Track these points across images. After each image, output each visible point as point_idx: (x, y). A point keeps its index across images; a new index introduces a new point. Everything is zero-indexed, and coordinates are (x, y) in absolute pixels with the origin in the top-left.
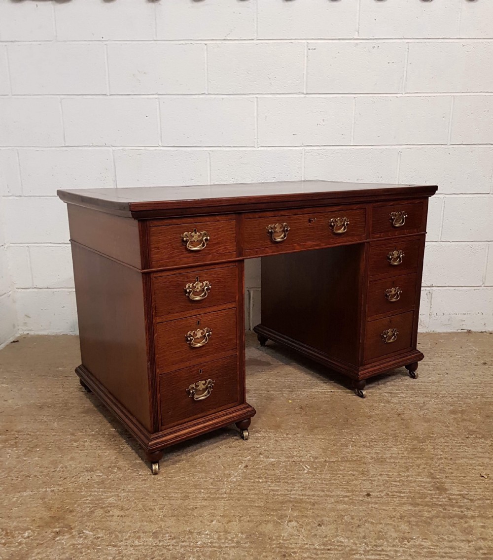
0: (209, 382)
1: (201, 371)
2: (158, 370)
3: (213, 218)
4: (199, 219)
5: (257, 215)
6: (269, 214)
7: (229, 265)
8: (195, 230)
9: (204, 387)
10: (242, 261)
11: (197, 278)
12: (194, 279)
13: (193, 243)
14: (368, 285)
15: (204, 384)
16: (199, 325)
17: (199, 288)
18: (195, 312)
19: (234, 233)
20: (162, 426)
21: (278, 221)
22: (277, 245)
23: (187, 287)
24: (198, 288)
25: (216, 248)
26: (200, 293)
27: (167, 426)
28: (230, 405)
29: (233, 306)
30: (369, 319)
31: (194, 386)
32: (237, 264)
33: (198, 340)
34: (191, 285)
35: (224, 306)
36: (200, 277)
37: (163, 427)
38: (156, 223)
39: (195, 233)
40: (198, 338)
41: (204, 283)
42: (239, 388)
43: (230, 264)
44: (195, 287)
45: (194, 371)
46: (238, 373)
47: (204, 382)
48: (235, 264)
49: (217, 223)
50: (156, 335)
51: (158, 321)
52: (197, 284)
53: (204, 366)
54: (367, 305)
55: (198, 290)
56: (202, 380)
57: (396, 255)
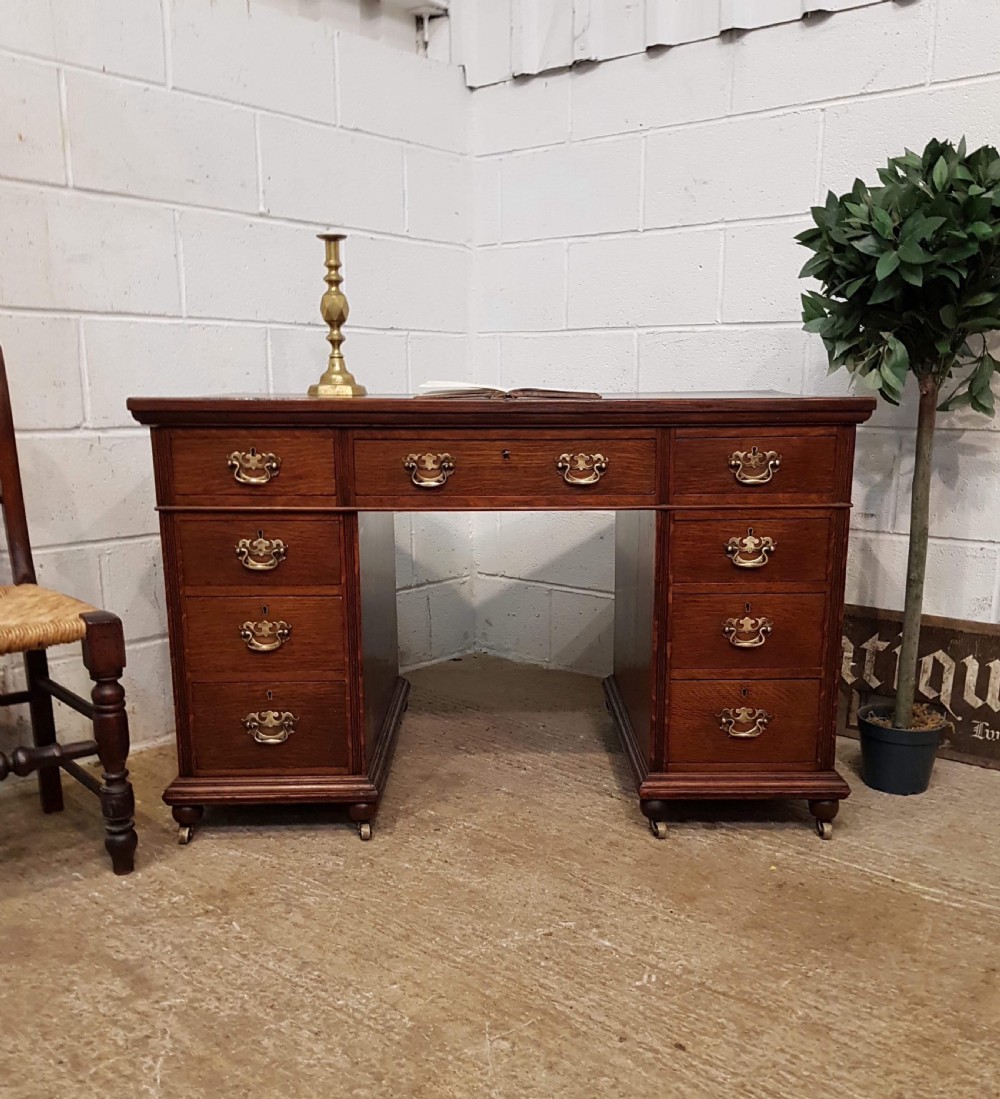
0: (287, 718)
1: (270, 693)
2: (189, 675)
3: (289, 432)
4: (260, 432)
5: (379, 434)
6: (404, 433)
7: (324, 518)
8: (253, 450)
9: (276, 723)
10: (354, 513)
11: (260, 533)
12: (253, 534)
13: (248, 471)
14: (670, 601)
15: (275, 718)
16: (264, 614)
17: (264, 550)
18: (257, 589)
19: (330, 463)
20: (198, 768)
21: (431, 449)
22: (428, 493)
23: (241, 544)
24: (260, 550)
25: (295, 485)
26: (266, 558)
27: (210, 772)
28: (335, 770)
29: (336, 592)
30: (676, 674)
31: (256, 716)
32: (341, 518)
33: (263, 640)
34: (248, 542)
35: (315, 590)
36: (265, 531)
37: (202, 772)
38: (180, 432)
39: (253, 455)
40: (263, 636)
41: (274, 543)
42: (350, 745)
43: (327, 518)
44: (256, 547)
45: (257, 691)
46: (349, 715)
47: (276, 714)
48: (336, 518)
49: (295, 441)
50: (185, 616)
51: (188, 593)
52: (260, 543)
53: (277, 687)
54: (669, 644)
55: (261, 554)
56: (273, 711)
57: (753, 546)
